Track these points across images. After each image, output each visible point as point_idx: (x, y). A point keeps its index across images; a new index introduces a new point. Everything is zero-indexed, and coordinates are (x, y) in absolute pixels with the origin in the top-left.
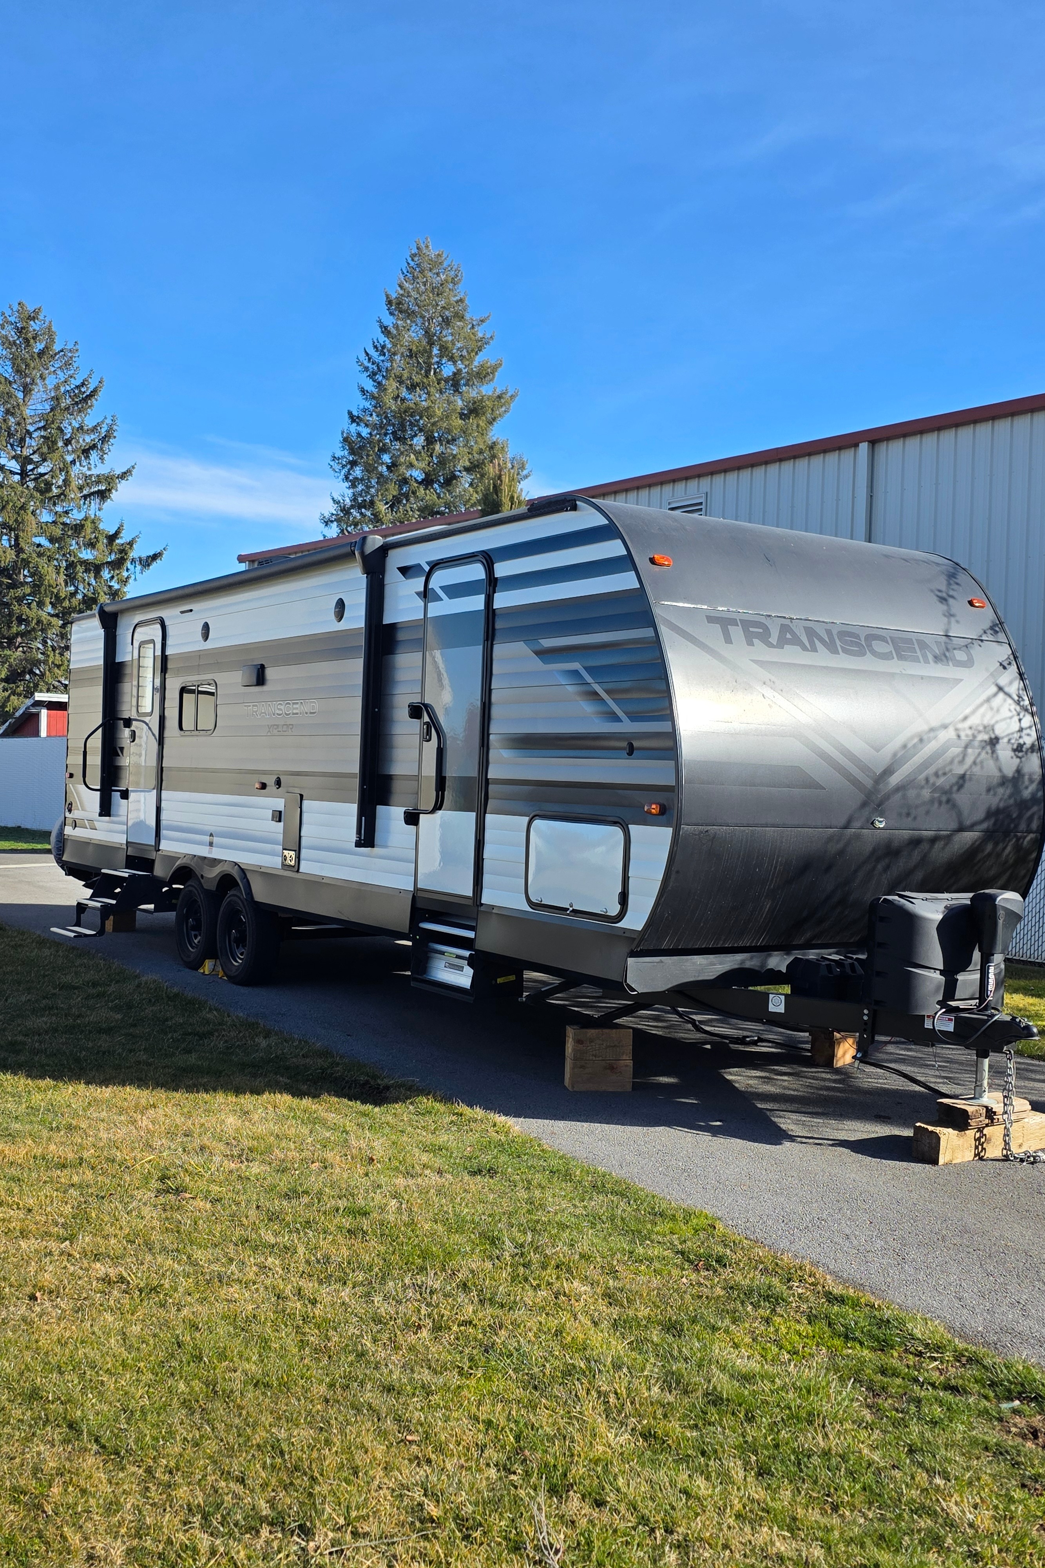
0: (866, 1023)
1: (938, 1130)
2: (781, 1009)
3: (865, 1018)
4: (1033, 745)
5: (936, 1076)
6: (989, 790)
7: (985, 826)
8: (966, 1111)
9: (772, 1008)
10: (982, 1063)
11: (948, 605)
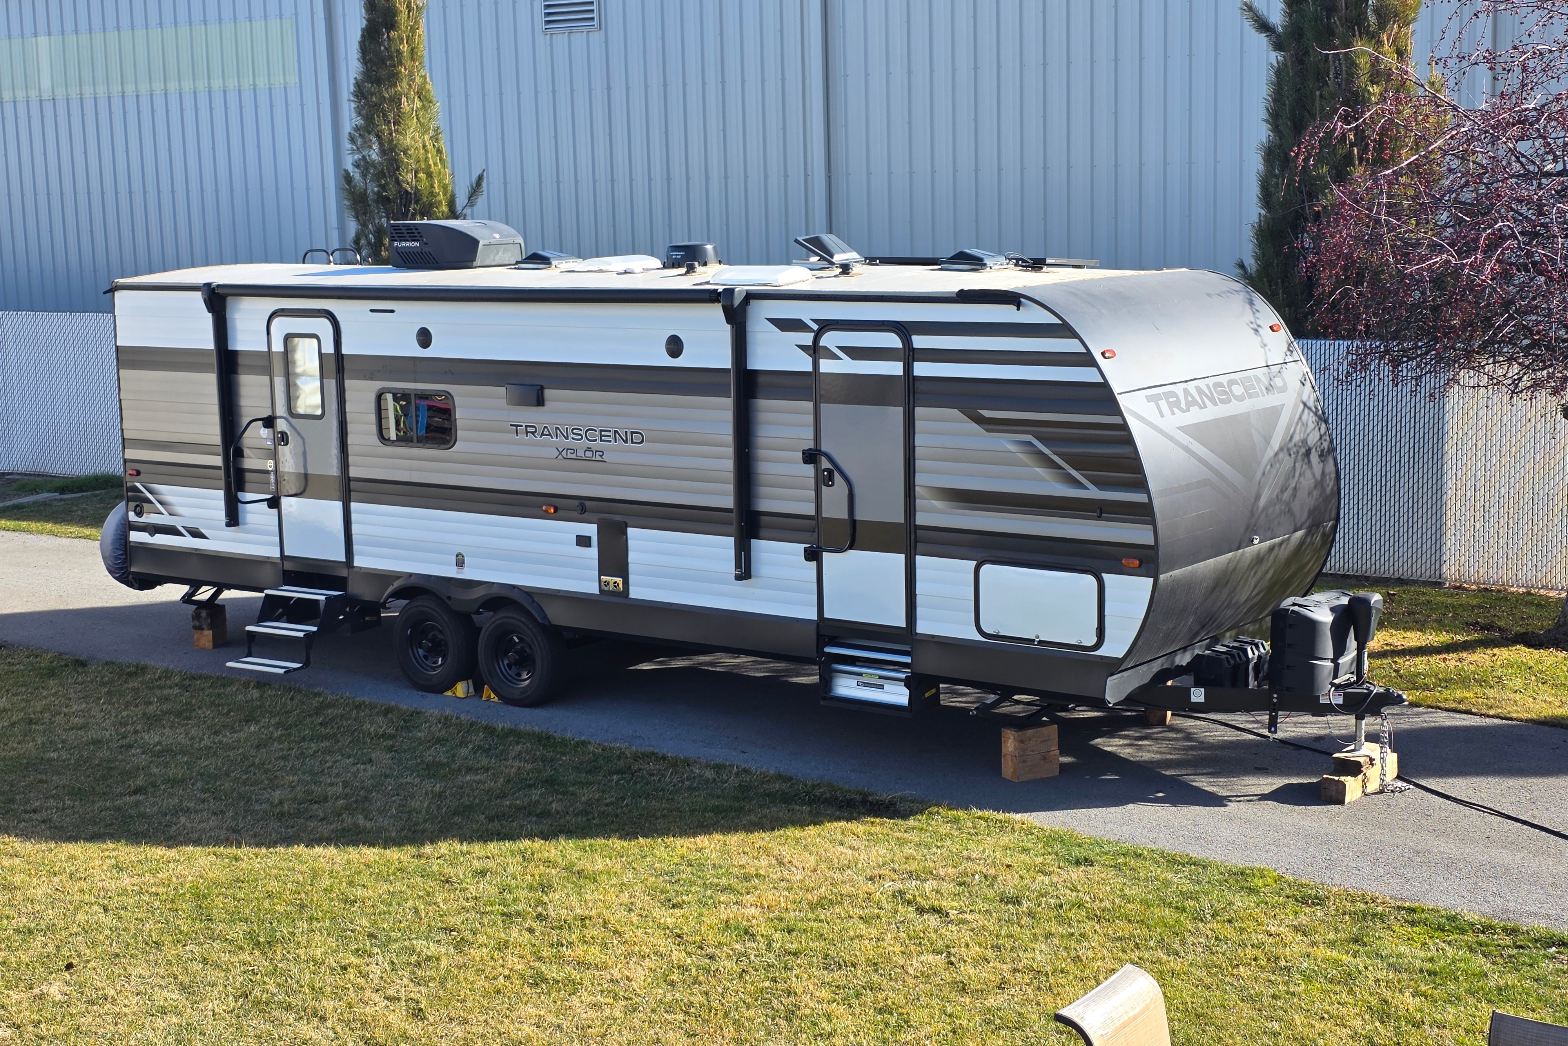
0: (1274, 704)
1: (1342, 778)
2: (1202, 699)
3: (1275, 700)
4: (1329, 448)
5: (1253, 722)
6: (1309, 494)
7: (1308, 523)
8: (1359, 763)
9: (1194, 699)
10: (1361, 724)
11: (1260, 336)
